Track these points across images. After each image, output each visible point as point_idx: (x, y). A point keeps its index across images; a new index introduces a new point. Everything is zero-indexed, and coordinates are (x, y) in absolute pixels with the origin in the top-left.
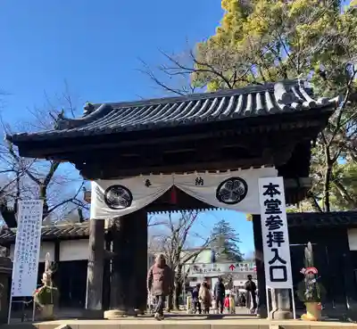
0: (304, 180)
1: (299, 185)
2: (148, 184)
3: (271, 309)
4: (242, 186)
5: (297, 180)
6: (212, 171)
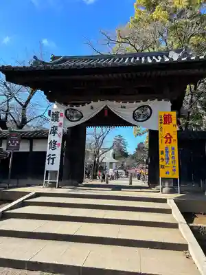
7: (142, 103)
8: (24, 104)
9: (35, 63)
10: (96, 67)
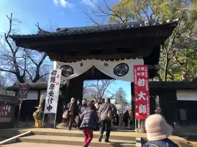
0: (156, 66)
1: (154, 67)
2: (82, 65)
3: (137, 127)
4: (126, 67)
5: (153, 65)
6: (112, 60)
7: (121, 62)
8: (38, 64)
9: (39, 32)
10: (80, 33)
